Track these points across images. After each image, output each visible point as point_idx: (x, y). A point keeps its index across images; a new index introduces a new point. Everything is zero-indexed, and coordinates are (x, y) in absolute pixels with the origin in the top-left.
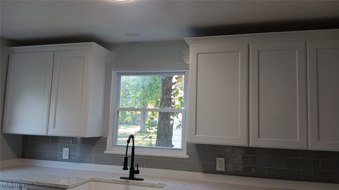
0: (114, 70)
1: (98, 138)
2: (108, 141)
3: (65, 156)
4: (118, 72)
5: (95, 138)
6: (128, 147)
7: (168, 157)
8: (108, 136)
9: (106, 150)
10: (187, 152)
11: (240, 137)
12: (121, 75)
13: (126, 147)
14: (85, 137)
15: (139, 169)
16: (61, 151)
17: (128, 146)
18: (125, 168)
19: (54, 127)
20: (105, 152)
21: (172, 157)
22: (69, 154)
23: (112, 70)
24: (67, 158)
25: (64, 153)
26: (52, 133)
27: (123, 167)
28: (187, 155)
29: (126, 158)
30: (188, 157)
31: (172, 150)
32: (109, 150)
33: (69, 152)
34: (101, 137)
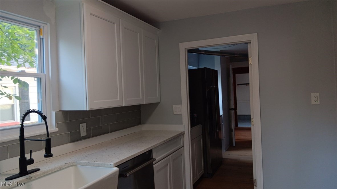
7: (37, 136)
10: (56, 124)
11: (119, 99)
15: (32, 158)
21: (41, 134)
28: (56, 128)
30: (57, 130)
31: (33, 127)
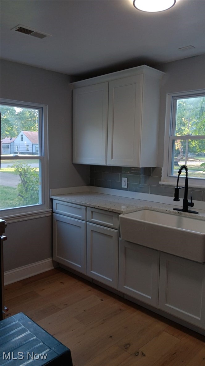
0: (168, 94)
1: (154, 168)
2: (162, 172)
3: (124, 185)
4: (172, 96)
5: (150, 168)
6: (180, 179)
8: (163, 167)
9: (161, 181)
12: (177, 99)
13: (177, 178)
14: (139, 167)
15: (193, 202)
16: (121, 180)
17: (179, 177)
18: (176, 199)
19: (112, 158)
20: (160, 183)
22: (128, 183)
23: (167, 94)
24: (126, 187)
25: (123, 182)
26: (111, 163)
27: (174, 198)
29: (177, 190)
32: (164, 181)
33: (128, 182)
34: (156, 167)
